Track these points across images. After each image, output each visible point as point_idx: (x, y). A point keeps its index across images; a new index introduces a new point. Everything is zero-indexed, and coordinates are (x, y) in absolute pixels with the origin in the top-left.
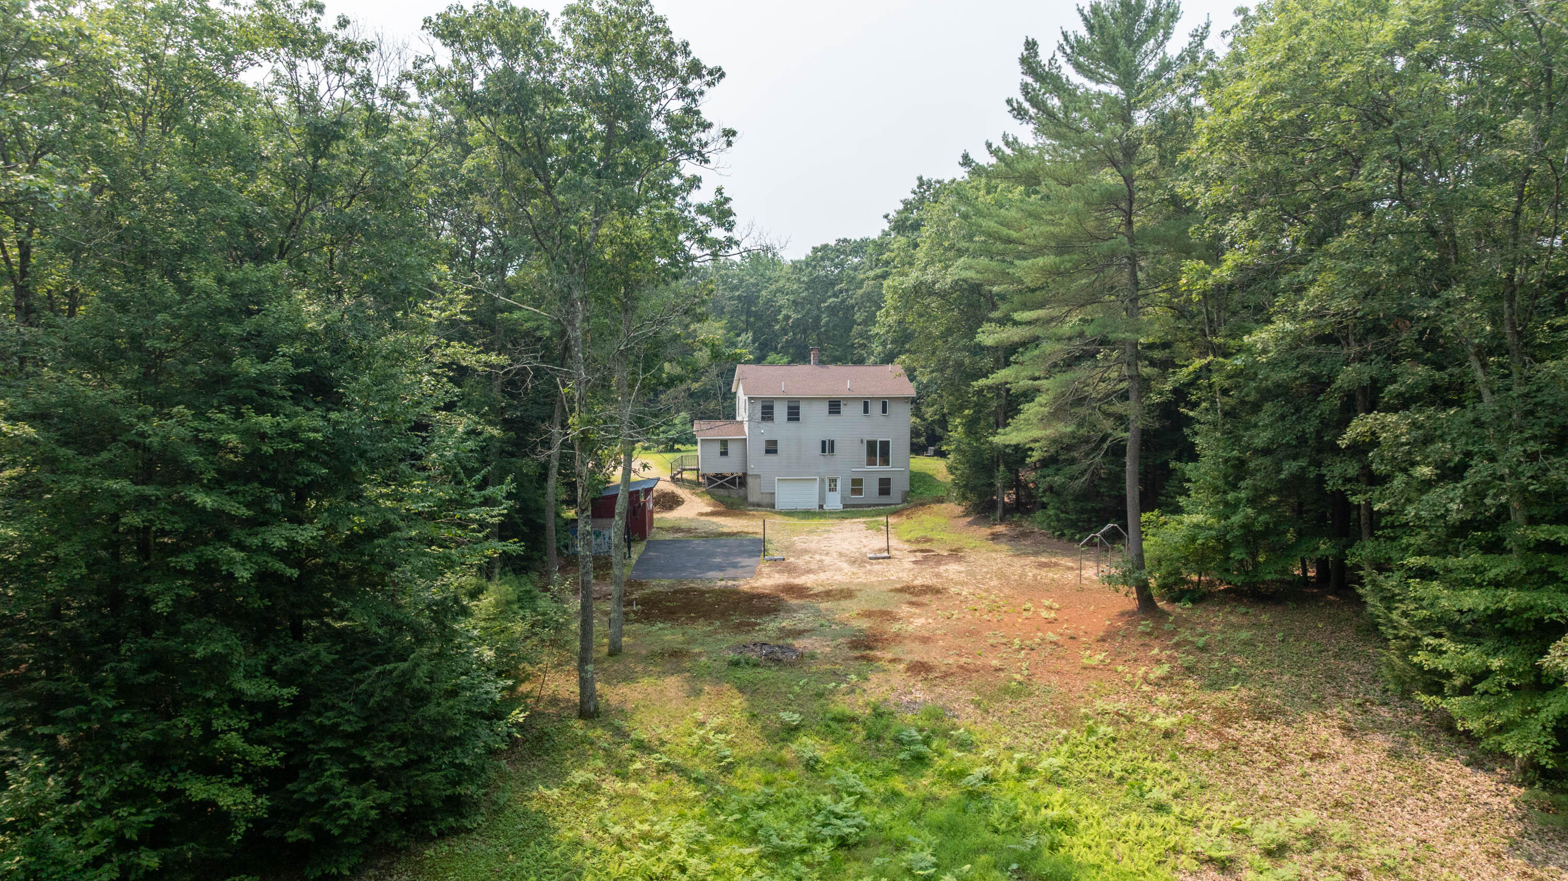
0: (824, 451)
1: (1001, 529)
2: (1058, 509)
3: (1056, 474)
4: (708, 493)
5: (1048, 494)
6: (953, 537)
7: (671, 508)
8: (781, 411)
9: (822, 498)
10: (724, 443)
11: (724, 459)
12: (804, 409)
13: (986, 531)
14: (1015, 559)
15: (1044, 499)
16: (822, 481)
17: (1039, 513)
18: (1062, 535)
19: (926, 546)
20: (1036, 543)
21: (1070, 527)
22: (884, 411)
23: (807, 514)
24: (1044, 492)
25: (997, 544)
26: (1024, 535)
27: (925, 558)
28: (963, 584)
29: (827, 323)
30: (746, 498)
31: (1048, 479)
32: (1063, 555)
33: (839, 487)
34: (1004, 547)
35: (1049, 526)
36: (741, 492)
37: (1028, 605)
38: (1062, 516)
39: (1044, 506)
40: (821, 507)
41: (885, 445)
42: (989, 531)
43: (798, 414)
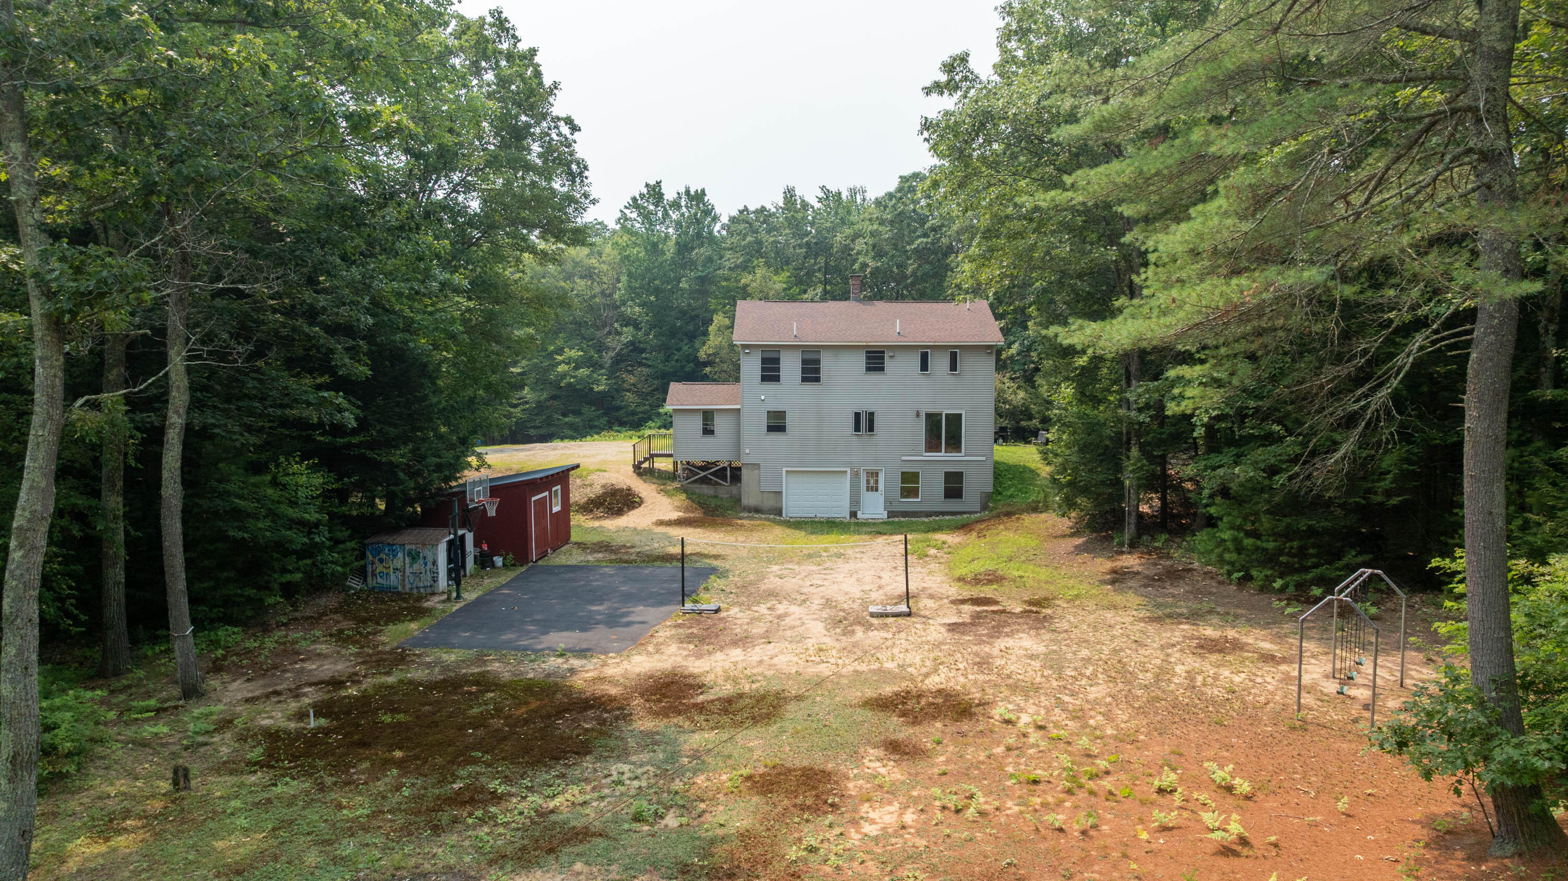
0: (857, 428)
1: (1131, 561)
2: (1239, 528)
3: (1236, 463)
4: (684, 490)
5: (1218, 500)
6: (1043, 574)
7: (620, 512)
8: (791, 367)
9: (855, 501)
10: (708, 416)
11: (709, 439)
12: (827, 363)
13: (1103, 565)
14: (1151, 629)
15: (1212, 510)
16: (856, 475)
17: (1202, 538)
18: (1248, 578)
19: (987, 591)
20: (1196, 593)
21: (1262, 564)
22: (953, 367)
23: (830, 525)
24: (1211, 496)
25: (1121, 591)
26: (1173, 575)
27: (977, 616)
28: (1029, 690)
29: (914, 273)
30: (740, 500)
31: (1221, 472)
32: (1252, 623)
33: (881, 486)
34: (1132, 599)
35: (1221, 561)
36: (734, 490)
37: (1169, 778)
38: (1248, 542)
39: (1211, 522)
40: (853, 514)
41: (955, 421)
42: (1109, 565)
43: (817, 371)
